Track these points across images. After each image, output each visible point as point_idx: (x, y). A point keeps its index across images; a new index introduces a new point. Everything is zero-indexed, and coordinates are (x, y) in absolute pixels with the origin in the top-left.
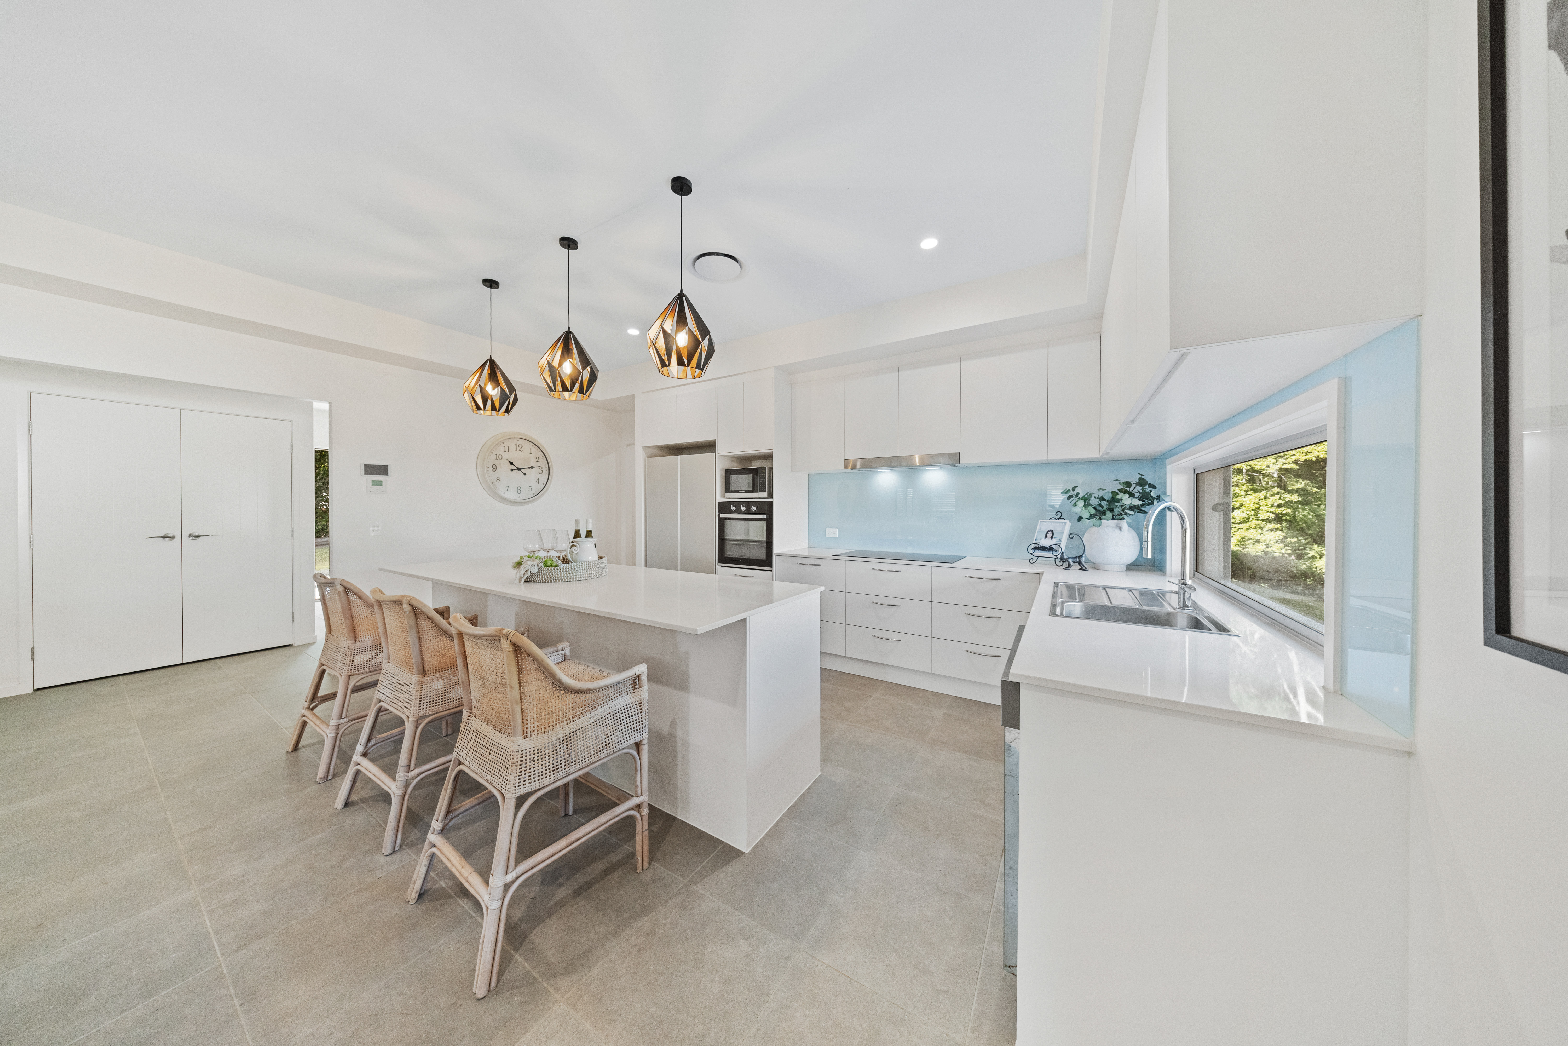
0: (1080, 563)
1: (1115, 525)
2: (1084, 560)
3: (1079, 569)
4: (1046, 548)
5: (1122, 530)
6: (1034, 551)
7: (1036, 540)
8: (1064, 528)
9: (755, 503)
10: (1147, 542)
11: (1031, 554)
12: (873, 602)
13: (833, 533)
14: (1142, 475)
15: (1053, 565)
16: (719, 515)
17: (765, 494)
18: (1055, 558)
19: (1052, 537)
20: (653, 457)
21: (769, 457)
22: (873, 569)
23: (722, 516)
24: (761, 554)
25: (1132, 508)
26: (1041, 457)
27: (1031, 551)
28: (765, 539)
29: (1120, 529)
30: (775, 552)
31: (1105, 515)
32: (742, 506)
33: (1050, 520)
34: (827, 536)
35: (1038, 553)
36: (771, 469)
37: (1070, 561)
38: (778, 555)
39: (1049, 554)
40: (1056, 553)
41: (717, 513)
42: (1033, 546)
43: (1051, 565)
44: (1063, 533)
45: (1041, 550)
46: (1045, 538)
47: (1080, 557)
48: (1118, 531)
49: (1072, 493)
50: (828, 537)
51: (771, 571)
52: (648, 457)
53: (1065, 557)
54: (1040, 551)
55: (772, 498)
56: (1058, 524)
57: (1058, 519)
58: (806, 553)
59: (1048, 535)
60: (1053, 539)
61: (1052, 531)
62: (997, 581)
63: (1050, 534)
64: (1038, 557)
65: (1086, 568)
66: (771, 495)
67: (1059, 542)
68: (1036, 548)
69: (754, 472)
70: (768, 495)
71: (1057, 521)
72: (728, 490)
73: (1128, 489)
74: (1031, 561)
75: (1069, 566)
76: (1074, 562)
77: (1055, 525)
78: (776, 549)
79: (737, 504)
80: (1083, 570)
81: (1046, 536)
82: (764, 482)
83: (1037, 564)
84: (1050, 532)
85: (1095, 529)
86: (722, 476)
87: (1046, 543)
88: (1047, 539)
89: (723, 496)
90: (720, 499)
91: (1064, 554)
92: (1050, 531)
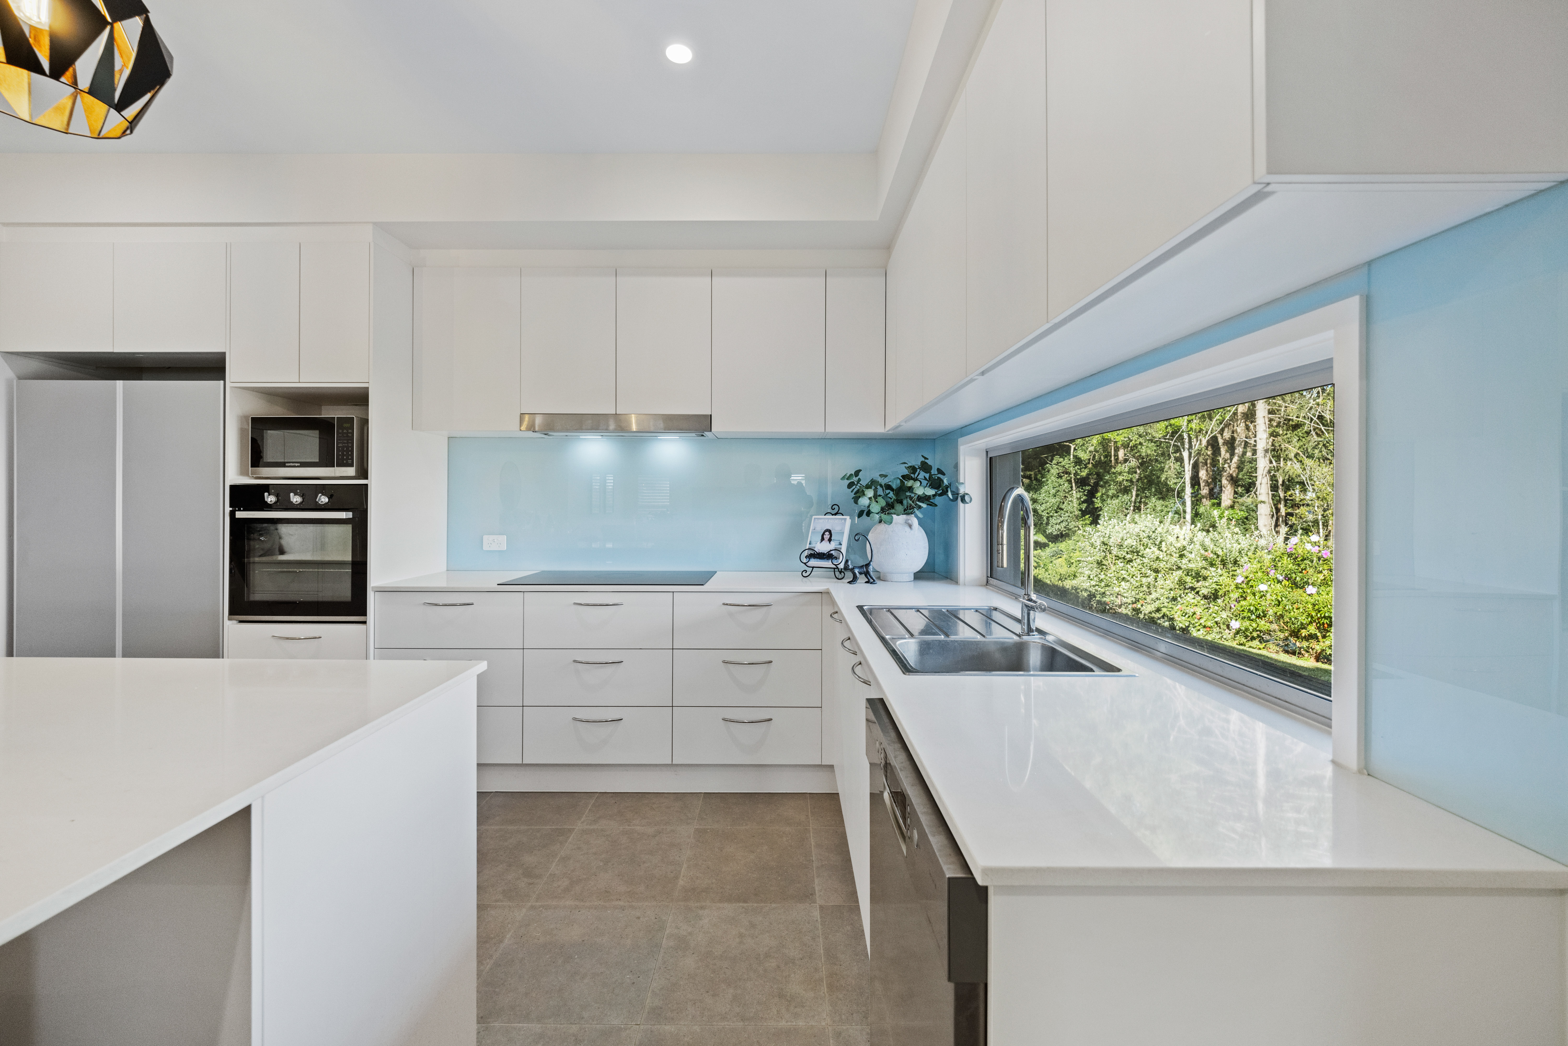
0: (867, 574)
1: (904, 521)
2: (871, 569)
3: (866, 582)
4: (824, 554)
5: (913, 527)
6: (808, 559)
7: (810, 544)
8: (843, 526)
9: (323, 489)
10: (1002, 544)
11: (805, 564)
12: (575, 661)
13: (496, 543)
14: (926, 458)
15: (833, 578)
16: (232, 514)
17: (351, 471)
18: (834, 568)
19: (830, 540)
20: (26, 379)
21: (360, 398)
22: (575, 604)
23: (240, 515)
24: (343, 591)
25: (921, 499)
26: (815, 428)
27: (805, 560)
28: (349, 558)
29: (910, 526)
30: (372, 585)
31: (893, 508)
32: (292, 494)
33: (826, 517)
34: (486, 547)
35: (814, 562)
36: (365, 422)
37: (856, 571)
38: (381, 591)
39: (828, 563)
40: (836, 561)
41: (228, 509)
42: (806, 553)
43: (830, 578)
44: (843, 533)
45: (817, 558)
46: (821, 541)
47: (868, 565)
48: (907, 529)
49: (855, 479)
50: (487, 551)
51: (365, 622)
52: (20, 378)
53: (851, 567)
54: (816, 560)
55: (367, 478)
56: (837, 521)
57: (835, 514)
58: (442, 583)
59: (825, 536)
60: (832, 542)
61: (830, 531)
62: (767, 607)
63: (827, 536)
64: (813, 567)
65: (874, 581)
66: (363, 473)
67: (839, 546)
68: (811, 556)
69: (325, 427)
70: (357, 471)
71: (834, 517)
72: (257, 458)
73: (912, 475)
74: (804, 574)
75: (855, 579)
76: (861, 573)
77: (830, 522)
78: (375, 578)
79: (282, 492)
80: (871, 583)
81: (823, 539)
82: (348, 447)
83: (814, 577)
84: (827, 533)
85: (883, 526)
86: (242, 431)
87: (823, 547)
88: (823, 542)
89: (243, 472)
90: (235, 477)
91: (849, 563)
92: (827, 530)
